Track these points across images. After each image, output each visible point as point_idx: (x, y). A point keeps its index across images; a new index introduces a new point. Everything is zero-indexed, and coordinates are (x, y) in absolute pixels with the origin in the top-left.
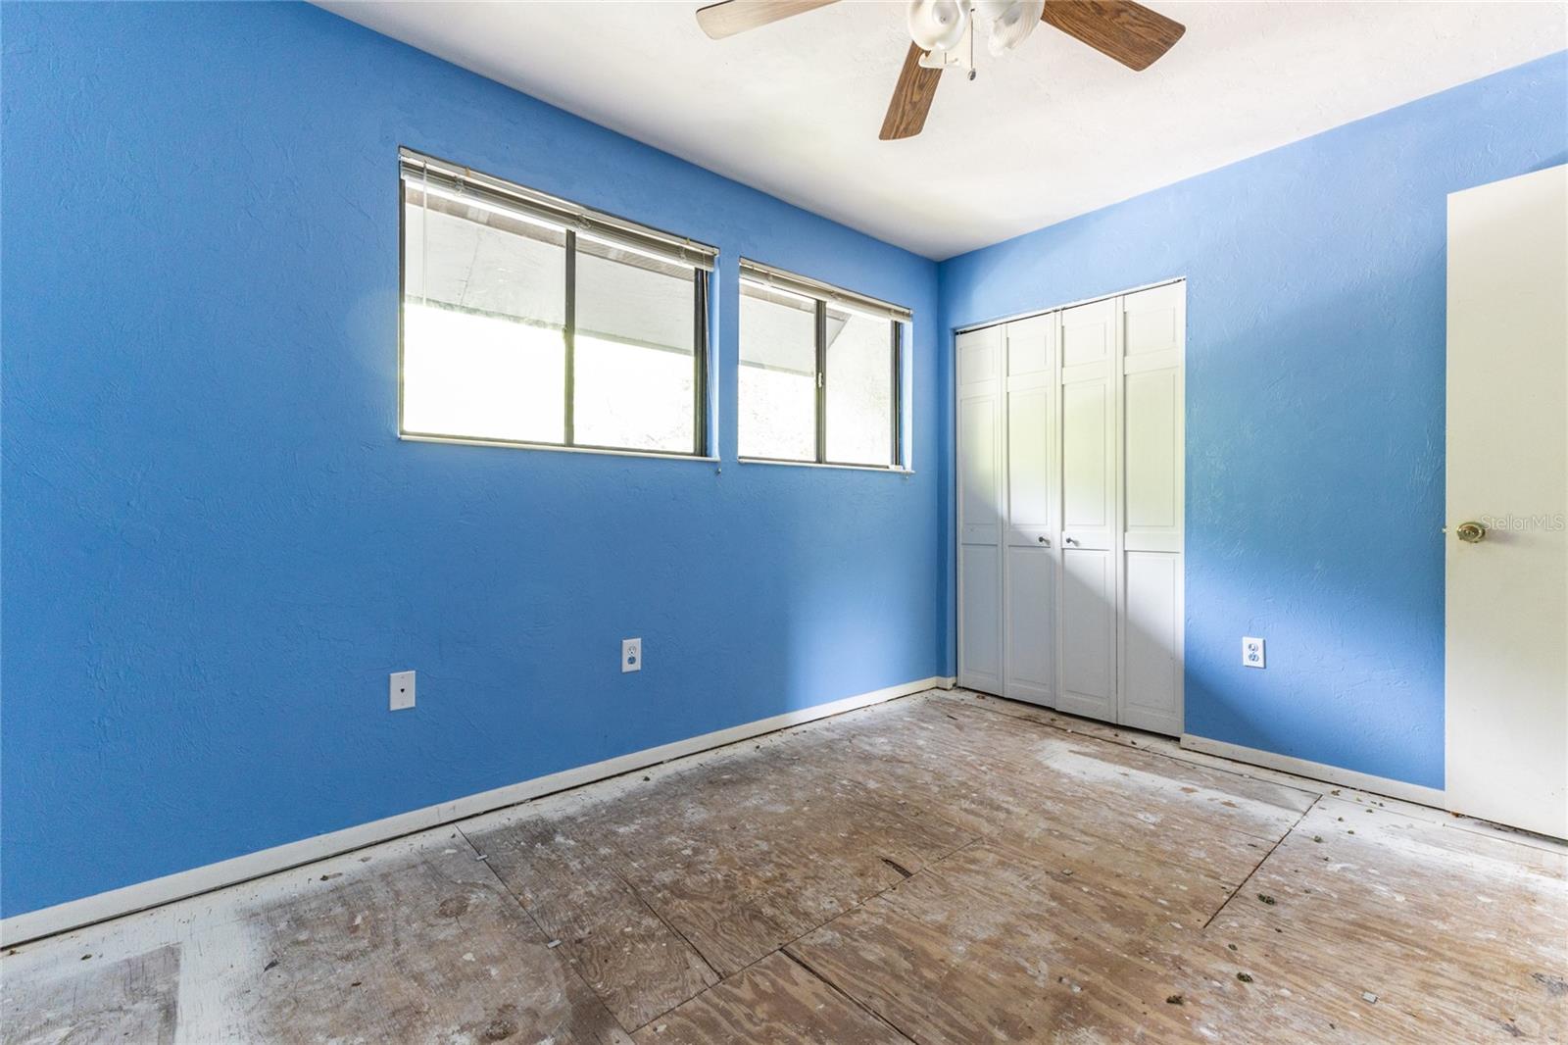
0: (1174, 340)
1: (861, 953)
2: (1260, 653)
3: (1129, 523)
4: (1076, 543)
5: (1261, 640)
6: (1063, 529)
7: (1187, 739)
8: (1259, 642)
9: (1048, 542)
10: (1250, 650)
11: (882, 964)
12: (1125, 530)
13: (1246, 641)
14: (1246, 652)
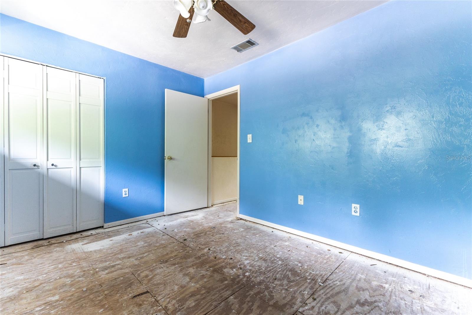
0: (99, 97)
1: (191, 306)
2: (127, 193)
3: (82, 157)
4: (56, 166)
5: (128, 189)
6: (48, 160)
7: (106, 225)
8: (127, 190)
9: (38, 166)
10: (125, 192)
11: (197, 302)
12: (80, 160)
13: (124, 190)
14: (124, 193)
